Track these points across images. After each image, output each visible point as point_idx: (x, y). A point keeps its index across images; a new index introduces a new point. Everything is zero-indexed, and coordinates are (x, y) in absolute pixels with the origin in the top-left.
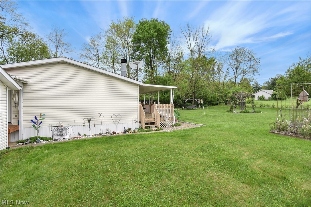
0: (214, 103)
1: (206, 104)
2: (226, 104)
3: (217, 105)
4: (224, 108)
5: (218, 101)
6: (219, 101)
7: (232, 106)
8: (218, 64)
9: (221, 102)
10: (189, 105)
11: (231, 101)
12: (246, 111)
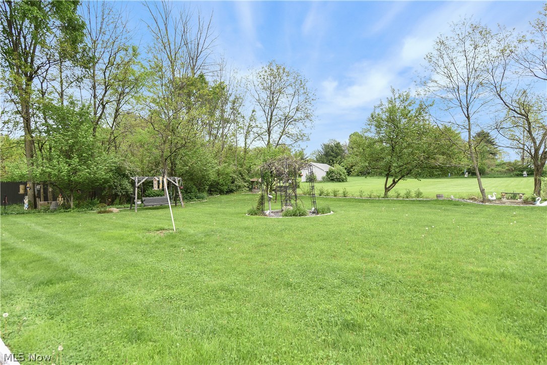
0: (225, 188)
1: (203, 192)
2: (251, 190)
3: (232, 192)
4: (245, 200)
5: (233, 182)
6: (236, 182)
7: (262, 198)
8: (231, 99)
9: (240, 187)
10: (154, 196)
11: (261, 184)
12: (298, 212)
